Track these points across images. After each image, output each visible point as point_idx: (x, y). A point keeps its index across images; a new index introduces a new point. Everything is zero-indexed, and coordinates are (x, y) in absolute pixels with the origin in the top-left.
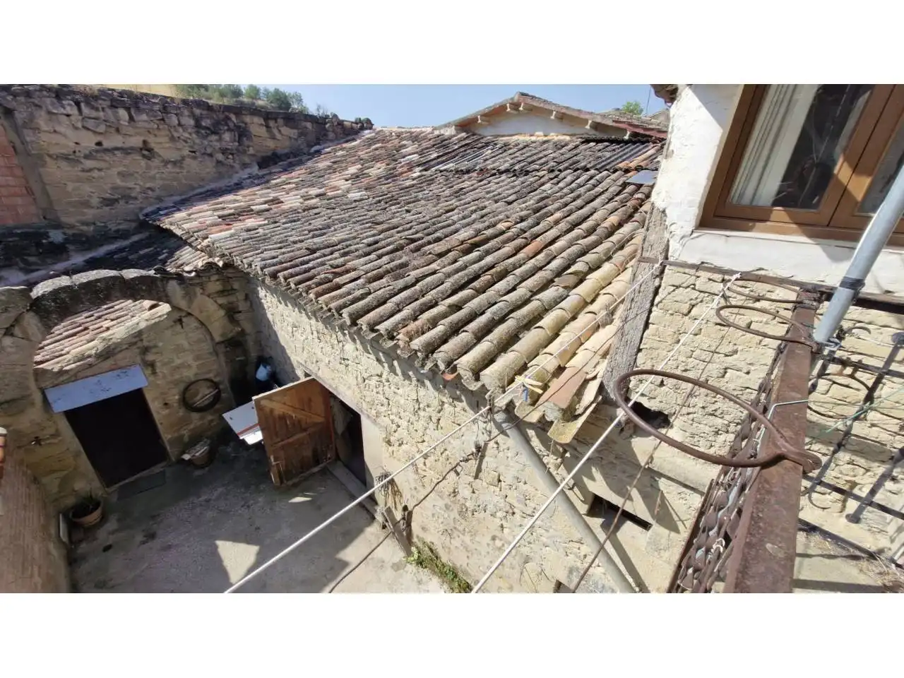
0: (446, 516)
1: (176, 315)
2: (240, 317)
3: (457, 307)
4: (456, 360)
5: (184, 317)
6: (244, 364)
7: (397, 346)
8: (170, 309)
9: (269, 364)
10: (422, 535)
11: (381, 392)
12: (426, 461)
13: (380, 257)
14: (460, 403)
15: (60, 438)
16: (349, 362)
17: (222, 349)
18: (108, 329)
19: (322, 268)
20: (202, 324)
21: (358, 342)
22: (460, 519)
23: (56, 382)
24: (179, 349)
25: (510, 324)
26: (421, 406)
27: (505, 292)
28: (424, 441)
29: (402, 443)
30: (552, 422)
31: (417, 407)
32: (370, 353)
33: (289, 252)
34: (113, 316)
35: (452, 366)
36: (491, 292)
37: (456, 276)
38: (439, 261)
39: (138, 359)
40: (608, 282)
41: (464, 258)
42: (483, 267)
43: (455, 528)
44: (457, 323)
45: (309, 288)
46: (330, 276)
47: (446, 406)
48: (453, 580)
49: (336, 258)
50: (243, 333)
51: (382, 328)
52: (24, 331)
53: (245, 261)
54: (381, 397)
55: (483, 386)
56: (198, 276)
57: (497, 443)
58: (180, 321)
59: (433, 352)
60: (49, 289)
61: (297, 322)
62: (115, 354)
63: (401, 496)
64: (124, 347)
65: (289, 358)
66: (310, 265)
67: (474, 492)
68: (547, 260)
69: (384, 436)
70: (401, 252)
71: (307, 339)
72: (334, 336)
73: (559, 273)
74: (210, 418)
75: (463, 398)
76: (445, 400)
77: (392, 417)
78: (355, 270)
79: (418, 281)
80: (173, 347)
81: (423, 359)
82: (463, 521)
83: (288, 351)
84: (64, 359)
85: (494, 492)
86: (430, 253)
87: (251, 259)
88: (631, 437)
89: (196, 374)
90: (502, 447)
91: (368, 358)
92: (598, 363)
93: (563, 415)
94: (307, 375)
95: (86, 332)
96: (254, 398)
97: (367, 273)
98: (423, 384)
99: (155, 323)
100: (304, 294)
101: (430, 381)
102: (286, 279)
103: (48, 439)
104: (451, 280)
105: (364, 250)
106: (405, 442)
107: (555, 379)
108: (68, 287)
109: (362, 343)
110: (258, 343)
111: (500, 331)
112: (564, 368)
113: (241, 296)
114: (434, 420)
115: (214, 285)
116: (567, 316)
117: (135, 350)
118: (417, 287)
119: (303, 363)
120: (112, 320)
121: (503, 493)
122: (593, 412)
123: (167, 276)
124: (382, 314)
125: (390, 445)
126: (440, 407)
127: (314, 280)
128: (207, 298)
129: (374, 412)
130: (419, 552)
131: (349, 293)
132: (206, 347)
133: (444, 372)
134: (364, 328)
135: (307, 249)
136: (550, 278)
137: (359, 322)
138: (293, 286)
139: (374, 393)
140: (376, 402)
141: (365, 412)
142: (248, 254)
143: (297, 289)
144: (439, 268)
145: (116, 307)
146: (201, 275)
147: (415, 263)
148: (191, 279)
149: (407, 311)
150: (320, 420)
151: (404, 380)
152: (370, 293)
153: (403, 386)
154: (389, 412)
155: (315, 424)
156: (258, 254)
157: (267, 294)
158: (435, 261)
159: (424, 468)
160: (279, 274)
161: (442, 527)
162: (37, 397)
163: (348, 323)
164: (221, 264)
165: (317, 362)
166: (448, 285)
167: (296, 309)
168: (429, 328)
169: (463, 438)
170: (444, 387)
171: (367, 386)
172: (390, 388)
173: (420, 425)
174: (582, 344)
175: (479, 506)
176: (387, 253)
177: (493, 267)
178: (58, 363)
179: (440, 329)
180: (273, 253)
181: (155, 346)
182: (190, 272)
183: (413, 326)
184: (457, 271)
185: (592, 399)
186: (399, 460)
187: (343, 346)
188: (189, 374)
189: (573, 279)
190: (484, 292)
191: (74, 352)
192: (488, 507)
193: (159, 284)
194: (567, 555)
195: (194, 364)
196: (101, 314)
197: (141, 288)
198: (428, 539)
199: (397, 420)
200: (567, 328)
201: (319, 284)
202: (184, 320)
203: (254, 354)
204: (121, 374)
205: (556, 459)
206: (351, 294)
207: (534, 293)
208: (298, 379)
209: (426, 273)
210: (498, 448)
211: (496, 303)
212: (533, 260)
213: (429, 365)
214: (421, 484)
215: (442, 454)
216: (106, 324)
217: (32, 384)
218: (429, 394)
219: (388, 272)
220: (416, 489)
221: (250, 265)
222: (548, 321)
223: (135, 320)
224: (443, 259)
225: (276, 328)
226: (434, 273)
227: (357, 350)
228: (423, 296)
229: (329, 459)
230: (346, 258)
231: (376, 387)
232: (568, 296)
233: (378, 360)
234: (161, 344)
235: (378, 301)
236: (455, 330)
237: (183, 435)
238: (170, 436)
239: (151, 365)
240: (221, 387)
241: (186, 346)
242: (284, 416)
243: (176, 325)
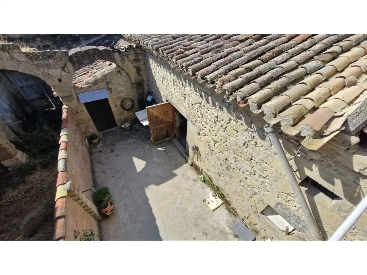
0: (220, 168)
1: (118, 69)
2: (142, 73)
3: (250, 69)
4: (248, 97)
6: (142, 94)
7: (215, 87)
8: (116, 66)
9: (152, 95)
10: (207, 172)
11: (199, 111)
12: (215, 144)
13: (208, 42)
14: (240, 121)
15: (84, 112)
16: (186, 96)
17: (135, 86)
18: (95, 73)
19: (179, 46)
20: (128, 74)
21: (192, 86)
22: (226, 170)
23: (80, 92)
24: (119, 84)
25: (283, 80)
26: (219, 120)
27: (280, 62)
28: (216, 136)
29: (205, 135)
30: (304, 137)
31: (216, 120)
32: (197, 92)
33: (164, 38)
34: (96, 68)
35: (245, 100)
36: (272, 62)
37: (251, 52)
38: (241, 44)
39: (106, 86)
40: (355, 59)
41: (257, 42)
42: (267, 48)
43: (223, 173)
44: (250, 78)
45: (173, 56)
46: (183, 50)
47: (232, 121)
48: (217, 191)
49: (186, 42)
50: (142, 80)
51: (208, 77)
52: (68, 70)
53: (145, 43)
54: (199, 114)
55: (262, 112)
56: (126, 51)
57: (256, 143)
58: (119, 72)
59: (235, 92)
60: (74, 52)
61: (165, 76)
62: (98, 83)
63: (201, 156)
64: (101, 81)
65: (160, 93)
66: (174, 45)
67: (236, 161)
68: (311, 45)
69: (198, 131)
70: (219, 39)
71: (168, 84)
72: (181, 83)
73: (319, 53)
74: (130, 113)
75: (243, 118)
76: (232, 118)
77: (202, 123)
78: (195, 48)
79: (228, 54)
80: (117, 83)
81: (229, 95)
82: (227, 172)
83: (160, 90)
84: (82, 83)
85: (247, 163)
86: (235, 40)
87: (147, 42)
88: (354, 153)
89: (125, 96)
90: (258, 145)
91: (196, 94)
92: (344, 108)
93: (315, 134)
94: (167, 101)
95: (88, 73)
96: (146, 107)
97: (201, 49)
98: (222, 109)
99: (111, 72)
100: (170, 59)
101: (226, 108)
102: (162, 51)
103: (80, 112)
104: (248, 54)
105: (200, 38)
106: (207, 135)
107: (309, 114)
108: (80, 52)
109: (194, 87)
110: (148, 85)
111: (274, 85)
112: (318, 108)
113: (142, 63)
114: (224, 127)
115: (132, 57)
116: (322, 78)
117: (104, 83)
118: (228, 57)
119: (166, 95)
120: (96, 69)
121: (252, 165)
122: (335, 136)
123: (115, 51)
124: (208, 70)
125: (200, 135)
126: (229, 122)
127: (175, 52)
128: (130, 62)
129: (194, 120)
130: (204, 178)
131: (192, 59)
132: (129, 85)
133: (239, 102)
134: (199, 77)
135: (172, 37)
136: (311, 55)
137: (197, 73)
138: (165, 55)
139: (196, 111)
140: (196, 116)
141: (191, 119)
142: (146, 40)
143: (167, 57)
144: (240, 48)
145: (98, 64)
146: (127, 51)
147: (227, 45)
148: (123, 52)
149: (221, 70)
150: (171, 120)
151: (213, 106)
152: (202, 60)
153: (211, 109)
154: (202, 121)
155: (169, 122)
156: (150, 39)
157: (153, 62)
158: (238, 44)
159: (214, 147)
160: (160, 49)
161: (217, 172)
162: (75, 96)
163: (191, 74)
164: (135, 46)
165: (172, 95)
166: (245, 57)
167: (165, 69)
168: (233, 79)
169: (237, 137)
170: (234, 112)
171: (193, 108)
172: (204, 110)
173: (216, 129)
174: (331, 96)
175: (237, 167)
176: (212, 40)
177: (273, 48)
178: (80, 84)
179: (240, 80)
180: (157, 39)
181: (111, 82)
182: (123, 49)
183: (224, 77)
184: (252, 50)
185: (339, 128)
186: (202, 142)
187: (185, 88)
188: (123, 95)
189: (329, 57)
190: (267, 62)
191: (85, 80)
192: (242, 169)
193: (111, 53)
194: (278, 198)
195: (125, 91)
196: (92, 67)
197: (105, 55)
198: (209, 174)
199: (205, 124)
200: (321, 85)
201: (177, 54)
202: (121, 71)
203: (146, 90)
204: (100, 92)
205: (291, 156)
206: (193, 60)
207: (299, 64)
208: (163, 102)
209: (233, 51)
210: (256, 145)
211: (274, 68)
212: (301, 45)
213: (231, 98)
214: (211, 153)
215: (224, 143)
216: (95, 71)
217: (73, 91)
218: (225, 114)
219: (212, 49)
220: (208, 154)
221: (147, 45)
222: (308, 80)
223: (104, 70)
224: (244, 43)
225: (155, 79)
226: (238, 50)
227: (191, 90)
228: (231, 63)
229: (172, 136)
230: (191, 42)
231: (198, 109)
232: (324, 67)
233: (201, 96)
234: (113, 81)
235: (207, 64)
236: (248, 81)
237: (122, 118)
238: (117, 118)
239: (110, 89)
240: (134, 102)
241: (122, 83)
242: (157, 116)
243: (118, 73)
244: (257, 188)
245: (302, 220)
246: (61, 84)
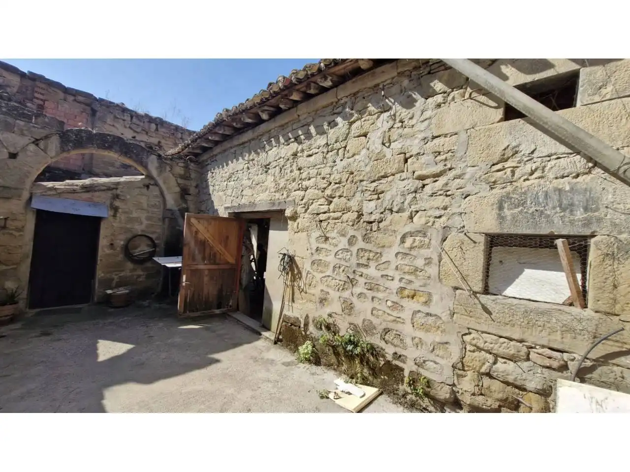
0: (348, 255)
1: (147, 182)
2: (188, 197)
5: (152, 185)
12: (330, 205)
15: (21, 233)
17: (169, 215)
20: (162, 194)
22: (364, 246)
23: (44, 193)
24: (138, 206)
29: (308, 207)
39: (108, 203)
52: (46, 146)
54: (294, 173)
56: (171, 159)
58: (148, 187)
61: (233, 170)
62: (96, 191)
64: (103, 188)
69: (292, 209)
71: (237, 179)
72: (261, 154)
74: (141, 273)
76: (352, 119)
80: (135, 202)
89: (142, 231)
98: (334, 124)
103: (12, 229)
106: (311, 203)
108: (90, 131)
109: (284, 135)
113: (194, 184)
115: (179, 170)
117: (109, 194)
126: (347, 131)
128: (172, 176)
129: (285, 195)
130: (313, 344)
132: (158, 213)
141: (277, 202)
146: (173, 160)
148: (166, 159)
150: (231, 260)
151: (317, 135)
153: (315, 141)
155: (228, 263)
157: (215, 171)
162: (25, 196)
171: (283, 174)
175: (385, 210)
181: (125, 197)
182: (167, 156)
187: (268, 154)
188: (139, 228)
193: (145, 153)
195: (145, 222)
197: (133, 151)
199: (306, 183)
202: (151, 186)
204: (91, 206)
215: (347, 180)
218: (339, 126)
225: (214, 194)
227: (279, 147)
229: (231, 306)
231: (291, 166)
233: (296, 139)
234: (128, 197)
237: (113, 279)
238: (103, 275)
239: (116, 209)
240: (157, 249)
241: (145, 206)
243: (144, 188)
246: (11, 162)
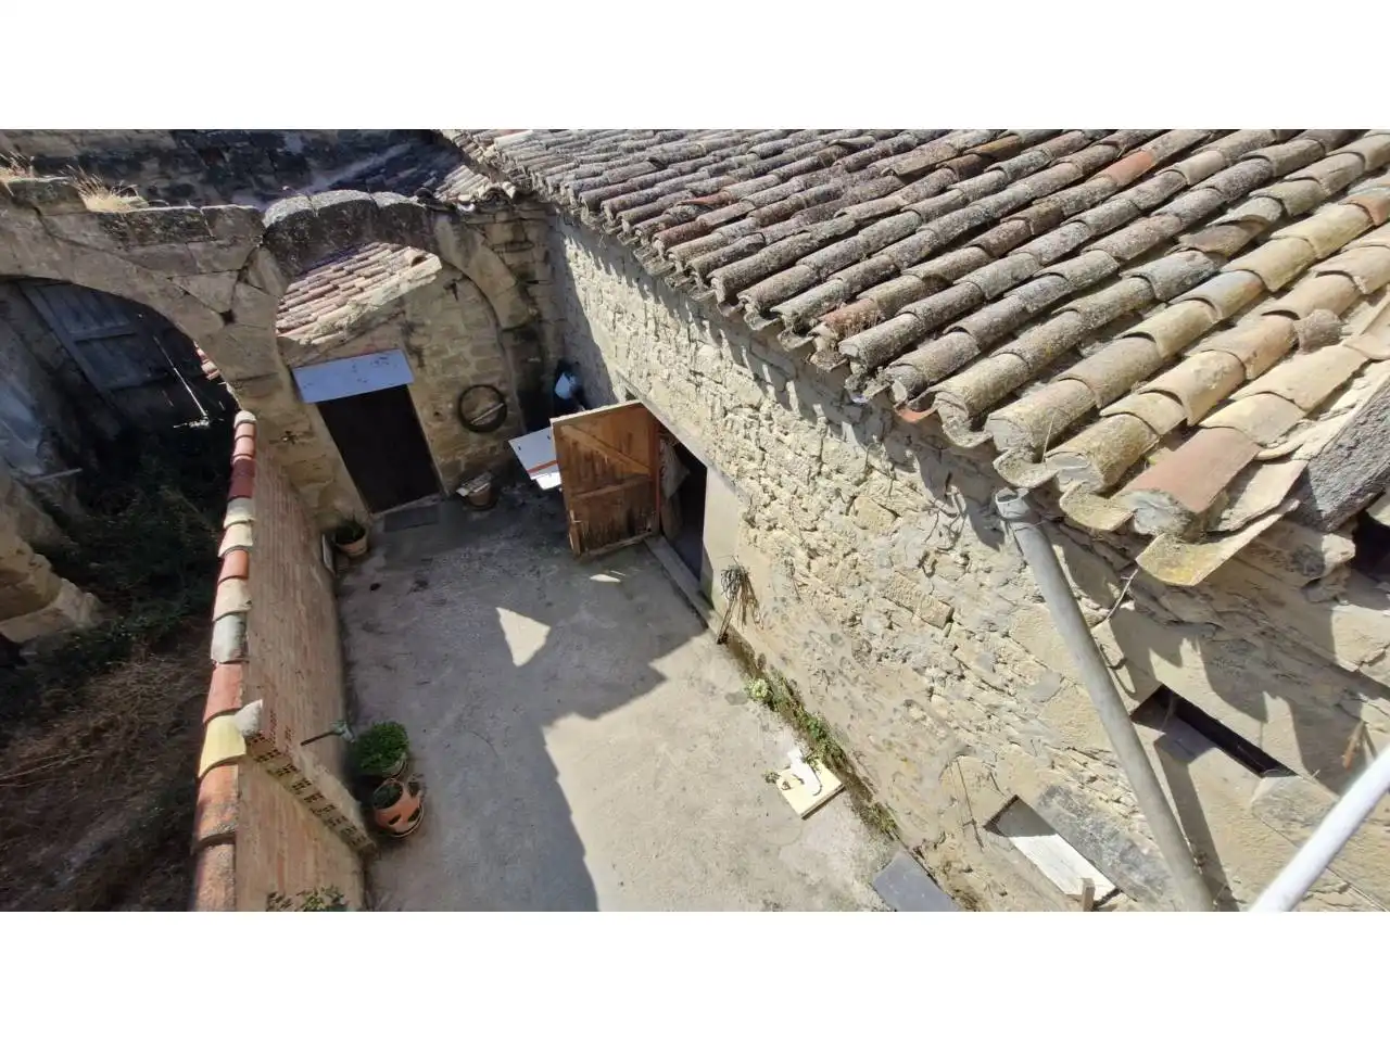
0: (829, 650)
1: (448, 277)
2: (534, 290)
3: (942, 282)
4: (933, 384)
5: (459, 281)
6: (539, 369)
7: (811, 348)
8: (441, 267)
10: (779, 666)
11: (753, 436)
12: (812, 561)
13: (785, 178)
14: (906, 474)
15: (315, 439)
16: (704, 379)
17: (509, 340)
18: (362, 290)
19: (677, 195)
20: (484, 296)
21: (725, 342)
22: (853, 661)
23: (305, 360)
24: (452, 334)
25: (1065, 323)
26: (825, 469)
27: (1052, 257)
28: (815, 529)
29: (775, 527)
30: (1148, 538)
31: (815, 469)
32: (743, 365)
33: (619, 166)
34: (367, 271)
35: (923, 395)
36: (1021, 257)
37: (946, 218)
38: (907, 189)
39: (400, 342)
40: (1332, 247)
41: (966, 183)
42: (1005, 204)
43: (841, 672)
44: (940, 314)
45: (655, 229)
46: (691, 210)
47: (875, 474)
48: (818, 740)
49: (702, 179)
50: (538, 318)
51: (786, 309)
52: (260, 279)
53: (549, 180)
54: (752, 445)
55: (989, 442)
56: (478, 211)
57: (966, 556)
58: (453, 287)
59: (885, 364)
60: (284, 214)
61: (624, 303)
62: (371, 330)
63: (756, 606)
64: (383, 319)
65: (604, 366)
66: (657, 189)
67: (891, 627)
68: (1166, 195)
69: (746, 510)
70: (827, 169)
71: (636, 334)
72: (684, 331)
73: (1196, 224)
74: (492, 443)
75: (916, 465)
76: (876, 463)
77: (763, 481)
78: (735, 201)
79: (860, 225)
80: (444, 329)
81: (863, 377)
82: (858, 666)
83: (604, 355)
84: (312, 329)
85: (932, 635)
86: (886, 174)
87: (558, 177)
88: (1336, 599)
89: (474, 377)
90: (974, 565)
91: (741, 373)
92: (1295, 428)
93: (1186, 528)
94: (630, 396)
95: (336, 292)
96: (553, 420)
97: (758, 207)
98: (838, 430)
99: (421, 287)
100: (644, 242)
101: (853, 425)
102: (614, 212)
103: (301, 436)
104: (934, 225)
105: (756, 164)
106: (780, 525)
107: (1165, 451)
108: (307, 211)
109: (732, 344)
110: (561, 338)
111: (1033, 340)
112: (1196, 428)
113: (537, 254)
114: (846, 496)
115: (501, 233)
116: (1210, 317)
117: (395, 328)
118: (861, 237)
119: (627, 376)
120: (367, 277)
121: (952, 640)
122: (1264, 534)
123: (435, 208)
124: (786, 284)
125: (753, 527)
126: (862, 476)
127: (663, 217)
128: (491, 253)
129: (733, 469)
130: (770, 689)
131: (724, 244)
132: (488, 335)
133: (903, 405)
134: (750, 308)
135: (652, 160)
136: (1170, 231)
137: (741, 296)
138: (625, 225)
139: (740, 436)
140: (741, 452)
141: (719, 467)
142: (554, 169)
143: (633, 233)
144: (906, 203)
145: (372, 259)
146: (483, 210)
147: (857, 191)
148: (468, 215)
149: (834, 284)
150: (645, 470)
151: (801, 419)
152: (763, 245)
153: (797, 429)
154: (762, 473)
155: (637, 475)
156: (570, 169)
157: (579, 252)
158: (895, 189)
159: (806, 571)
160: (604, 203)
161: (817, 666)
162: (284, 377)
163: (720, 298)
164: (511, 192)
165: (649, 375)
166: (924, 235)
167: (624, 280)
168: (879, 319)
169: (896, 535)
170: (881, 440)
171: (729, 424)
172: (771, 431)
173: (813, 502)
174: (1246, 382)
175: (895, 651)
176: (800, 172)
177: (1028, 204)
178: (304, 333)
179: (903, 320)
180: (595, 167)
181: (423, 325)
182: (466, 204)
183: (846, 311)
184: (946, 209)
185: (1276, 502)
186: (763, 552)
187: (697, 349)
188: (467, 373)
189: (1235, 237)
190: (1004, 256)
191: (324, 318)
192: (913, 656)
193: (424, 217)
194: (1053, 767)
195: (473, 360)
196: (352, 267)
197: (401, 225)
198: (789, 675)
199: (772, 486)
200: (1205, 343)
201: (670, 224)
202: (459, 286)
204: (381, 361)
205: (1097, 609)
206: (727, 245)
207: (1124, 264)
208: (616, 402)
209: (879, 212)
210: (965, 565)
211: (1031, 279)
212: (1130, 193)
213: (873, 389)
214: (795, 595)
215: (845, 556)
216: (360, 282)
217: (275, 354)
218: (847, 449)
219: (799, 207)
220: (784, 600)
221: (557, 188)
222: (1160, 322)
223: (395, 279)
224: (916, 184)
225: (588, 313)
226: (897, 211)
227: (721, 357)
228: (869, 256)
229: (649, 530)
230: (721, 178)
231: (745, 427)
232: (1216, 274)
233: (758, 379)
234: (429, 322)
235: (780, 259)
236: (936, 326)
237: (459, 461)
238: (443, 460)
239: (417, 352)
240: (508, 400)
241: (462, 330)
242: (592, 455)
243: (448, 294)
244: (974, 730)
245: (1143, 855)
246: (234, 331)
